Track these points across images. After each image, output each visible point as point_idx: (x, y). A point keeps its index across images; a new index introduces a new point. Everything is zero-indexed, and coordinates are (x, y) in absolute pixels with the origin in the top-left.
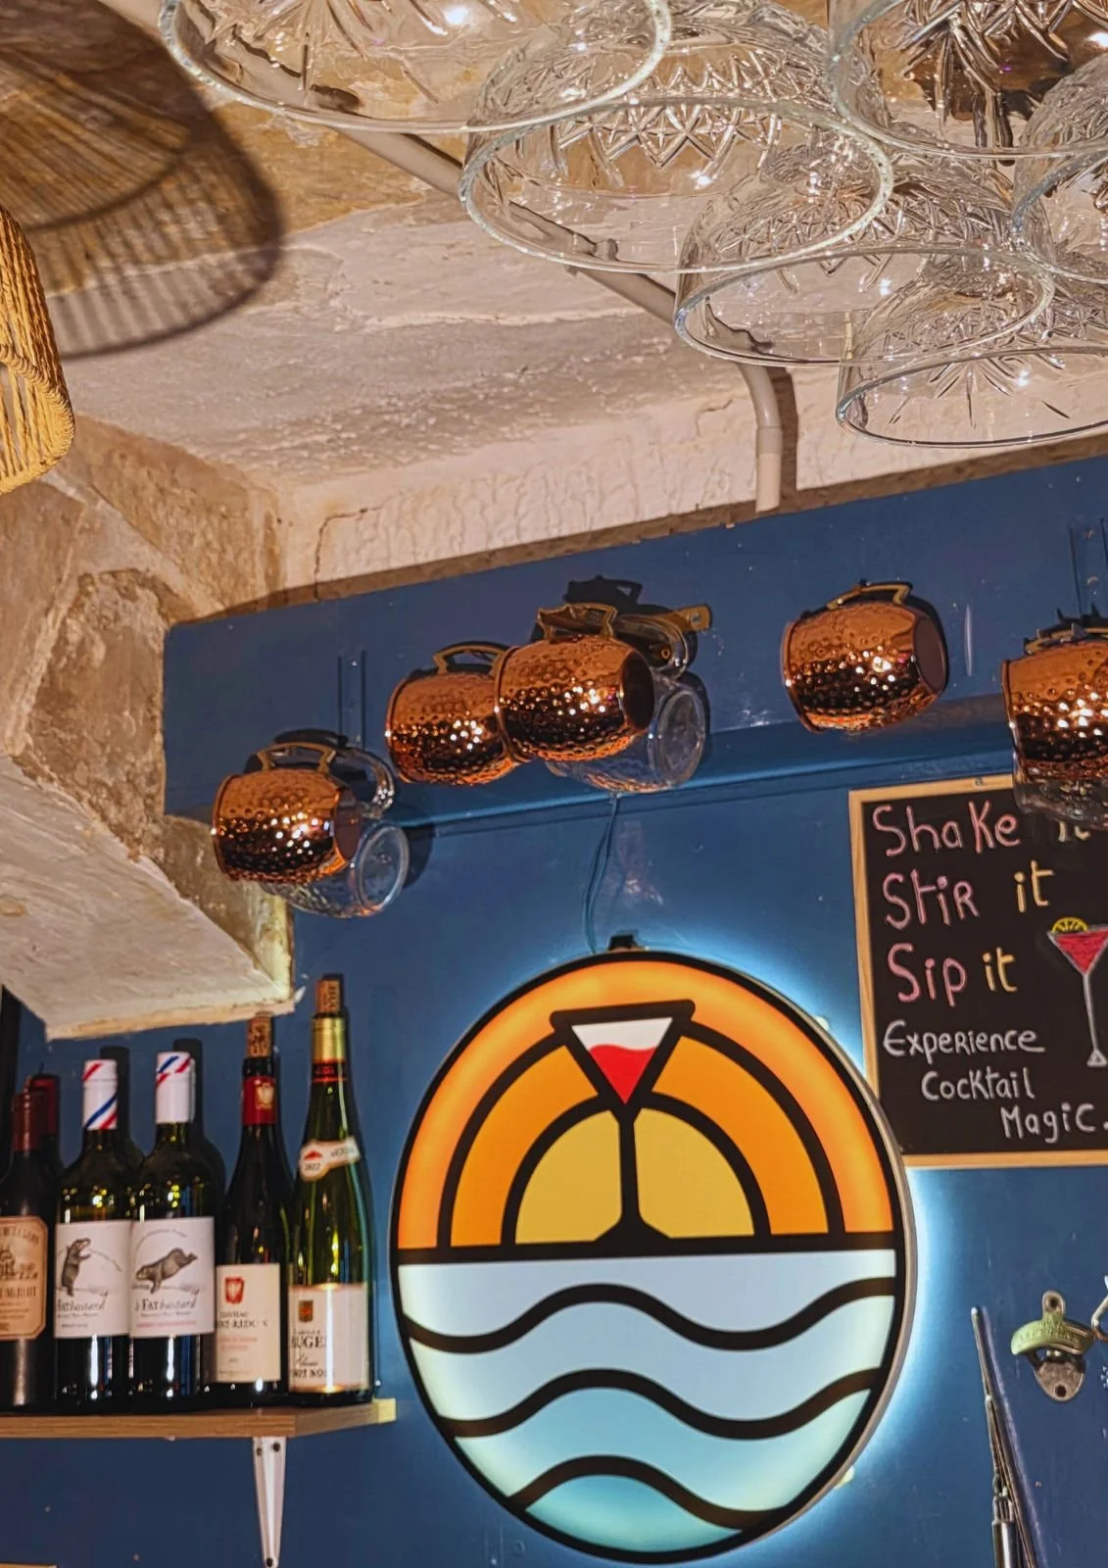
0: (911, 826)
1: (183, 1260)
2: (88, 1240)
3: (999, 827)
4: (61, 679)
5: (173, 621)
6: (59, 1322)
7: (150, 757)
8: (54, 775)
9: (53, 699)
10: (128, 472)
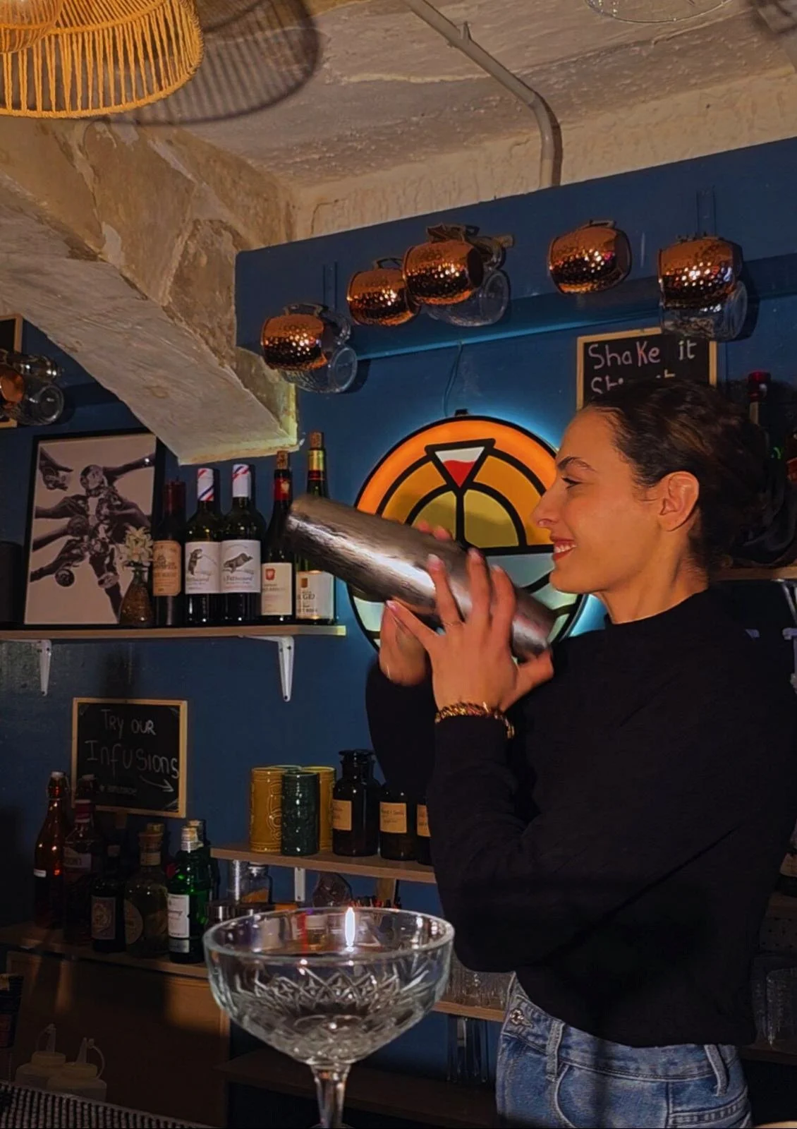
0: (607, 352)
1: (245, 558)
2: (201, 550)
3: (651, 354)
4: (185, 271)
5: (240, 250)
6: (187, 587)
7: (228, 317)
8: (183, 319)
9: (182, 280)
10: (218, 170)
